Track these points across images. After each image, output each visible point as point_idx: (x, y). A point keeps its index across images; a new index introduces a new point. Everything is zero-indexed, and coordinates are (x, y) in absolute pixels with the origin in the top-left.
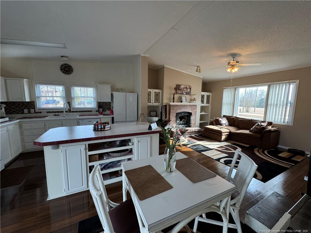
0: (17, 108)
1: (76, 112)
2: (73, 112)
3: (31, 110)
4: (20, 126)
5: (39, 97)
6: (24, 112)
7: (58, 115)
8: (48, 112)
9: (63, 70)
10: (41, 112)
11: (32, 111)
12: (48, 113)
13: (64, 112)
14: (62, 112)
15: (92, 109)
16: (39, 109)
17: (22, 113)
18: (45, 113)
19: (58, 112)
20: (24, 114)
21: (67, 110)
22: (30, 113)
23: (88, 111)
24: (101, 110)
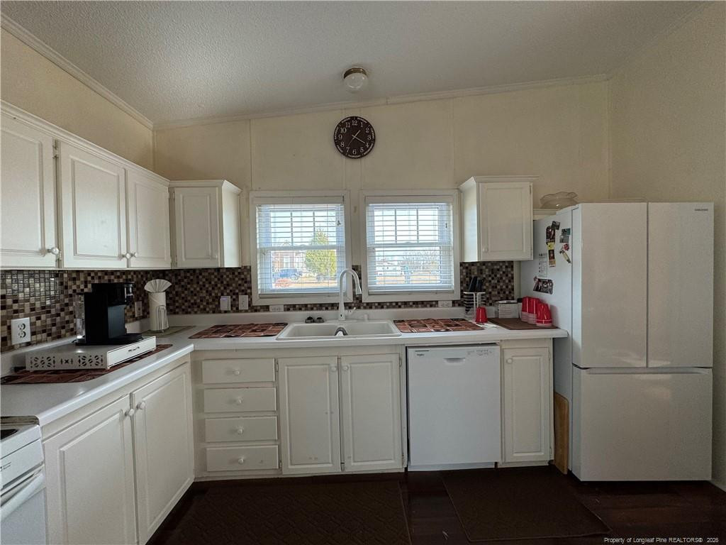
0: (204, 294)
1: (381, 305)
2: (370, 306)
3: (241, 297)
5: (264, 252)
6: (219, 305)
7: (320, 320)
8: (288, 308)
9: (342, 144)
10: (267, 308)
11: (243, 301)
12: (288, 310)
13: (342, 306)
14: (334, 306)
16: (263, 296)
17: (214, 312)
18: (279, 310)
19: (320, 307)
20: (220, 312)
21: (350, 299)
22: (238, 310)
23: (423, 304)
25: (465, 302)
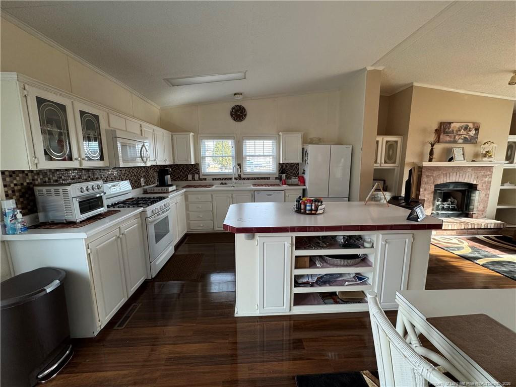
0: (181, 173)
1: (248, 179)
2: (244, 179)
3: (196, 175)
4: (186, 196)
5: (204, 158)
6: (188, 178)
7: (225, 184)
8: (214, 179)
9: (234, 116)
10: (205, 179)
11: (196, 176)
12: (214, 180)
13: (234, 179)
14: (231, 179)
15: (270, 174)
16: (203, 175)
17: (186, 180)
18: (210, 180)
19: (226, 179)
20: (188, 181)
21: (237, 176)
22: (194, 180)
23: (264, 178)
24: (284, 176)
25: (279, 178)
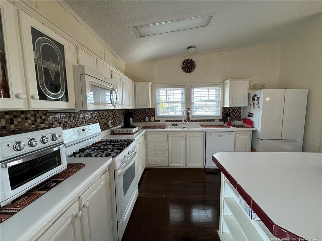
0: (140, 116)
1: (196, 121)
2: (192, 121)
5: (159, 103)
6: (145, 120)
7: (176, 125)
8: (166, 121)
9: (185, 68)
10: (159, 121)
11: (152, 118)
12: (166, 122)
13: (184, 121)
14: (181, 121)
15: (214, 117)
16: (158, 117)
17: (143, 122)
18: (163, 122)
19: (176, 121)
20: (145, 122)
21: (186, 119)
22: (151, 122)
23: (210, 120)
24: (228, 119)
25: (224, 120)
